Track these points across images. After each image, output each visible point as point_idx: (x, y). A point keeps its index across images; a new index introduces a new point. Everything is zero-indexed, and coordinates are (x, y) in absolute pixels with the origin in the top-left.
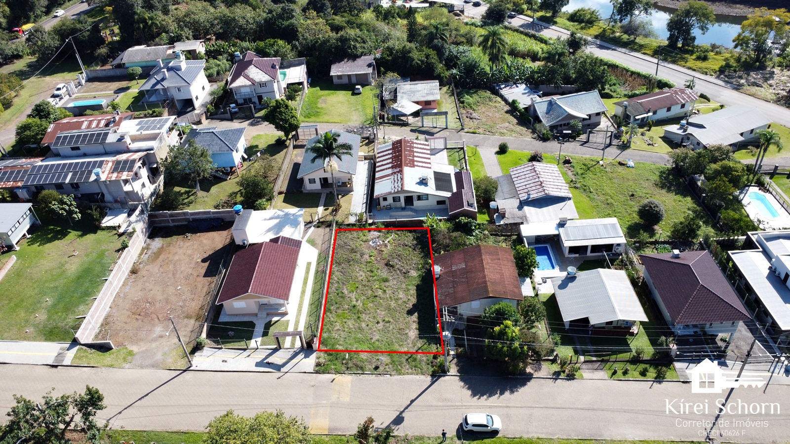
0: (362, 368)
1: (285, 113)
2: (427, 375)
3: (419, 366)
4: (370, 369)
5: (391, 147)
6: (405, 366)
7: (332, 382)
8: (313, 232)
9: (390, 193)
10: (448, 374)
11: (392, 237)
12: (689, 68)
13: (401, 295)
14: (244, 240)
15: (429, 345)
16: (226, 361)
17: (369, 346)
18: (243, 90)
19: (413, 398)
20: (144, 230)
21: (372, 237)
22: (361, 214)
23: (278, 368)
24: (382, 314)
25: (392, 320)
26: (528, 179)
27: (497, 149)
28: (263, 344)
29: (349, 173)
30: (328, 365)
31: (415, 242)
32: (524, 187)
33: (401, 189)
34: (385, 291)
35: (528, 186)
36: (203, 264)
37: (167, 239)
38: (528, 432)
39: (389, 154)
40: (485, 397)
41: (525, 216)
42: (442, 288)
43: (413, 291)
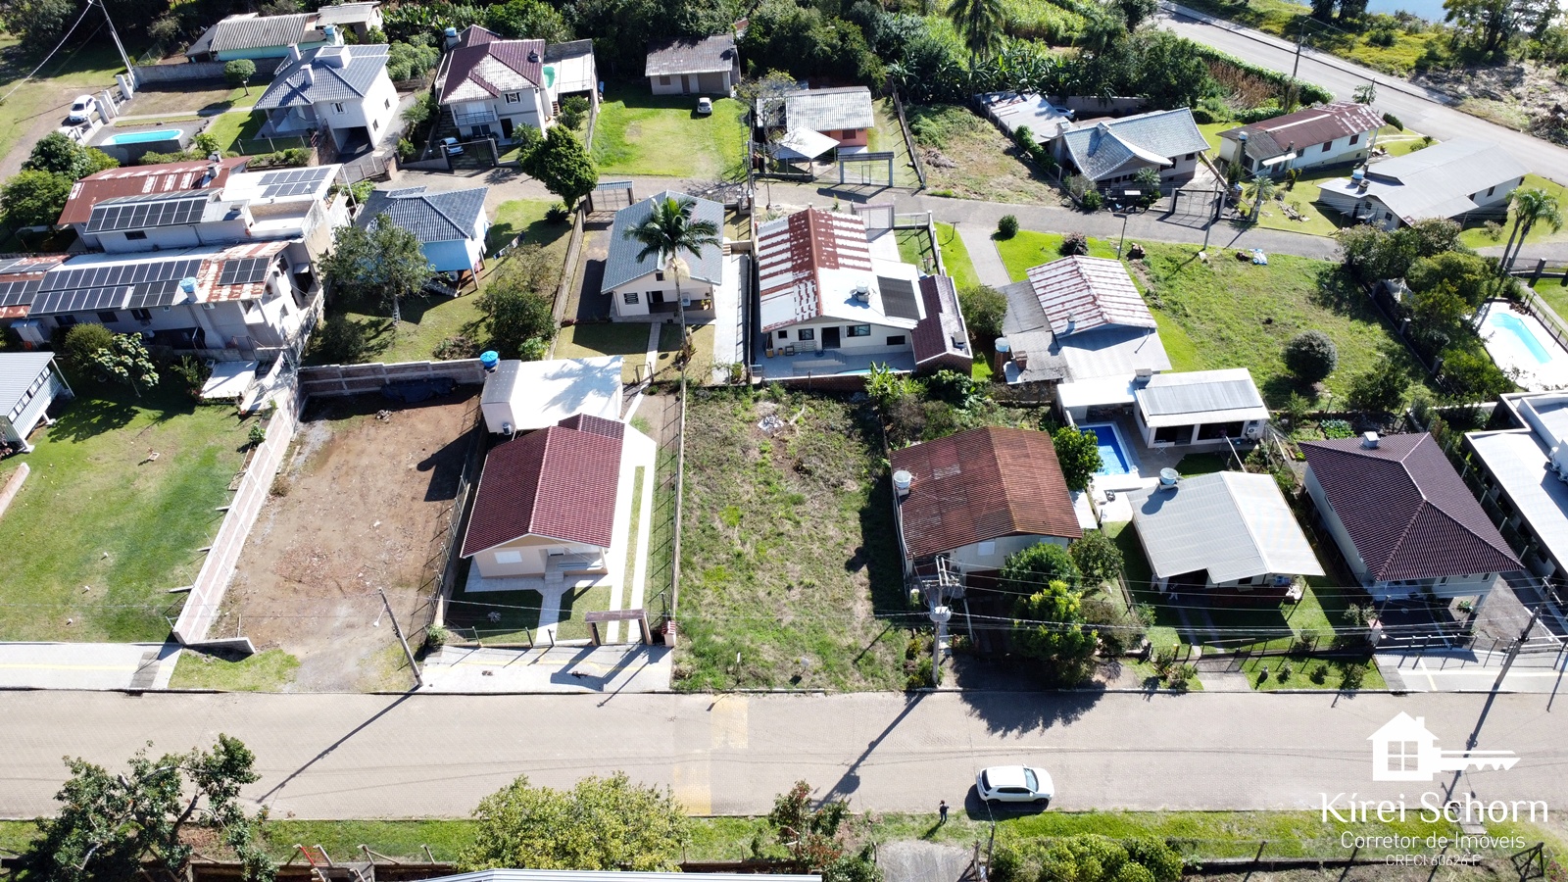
0: (766, 681)
1: (566, 157)
2: (897, 692)
3: (880, 674)
4: (782, 682)
5: (787, 227)
6: (852, 674)
7: (709, 710)
8: (641, 404)
9: (794, 323)
10: (939, 688)
11: (802, 412)
12: (1357, 62)
13: (832, 530)
14: (507, 424)
15: (896, 630)
16: (490, 674)
17: (777, 634)
18: (471, 109)
19: (875, 739)
20: (292, 404)
21: (762, 413)
22: (736, 367)
23: (598, 684)
24: (796, 569)
25: (817, 583)
26: (1066, 291)
27: (996, 229)
28: (562, 635)
29: (708, 282)
30: (698, 675)
31: (850, 422)
32: (1060, 308)
33: (817, 313)
34: (798, 523)
35: (1067, 306)
36: (423, 474)
37: (340, 422)
38: (1105, 800)
39: (784, 241)
40: (1015, 732)
41: (1066, 367)
42: (917, 516)
43: (854, 522)
